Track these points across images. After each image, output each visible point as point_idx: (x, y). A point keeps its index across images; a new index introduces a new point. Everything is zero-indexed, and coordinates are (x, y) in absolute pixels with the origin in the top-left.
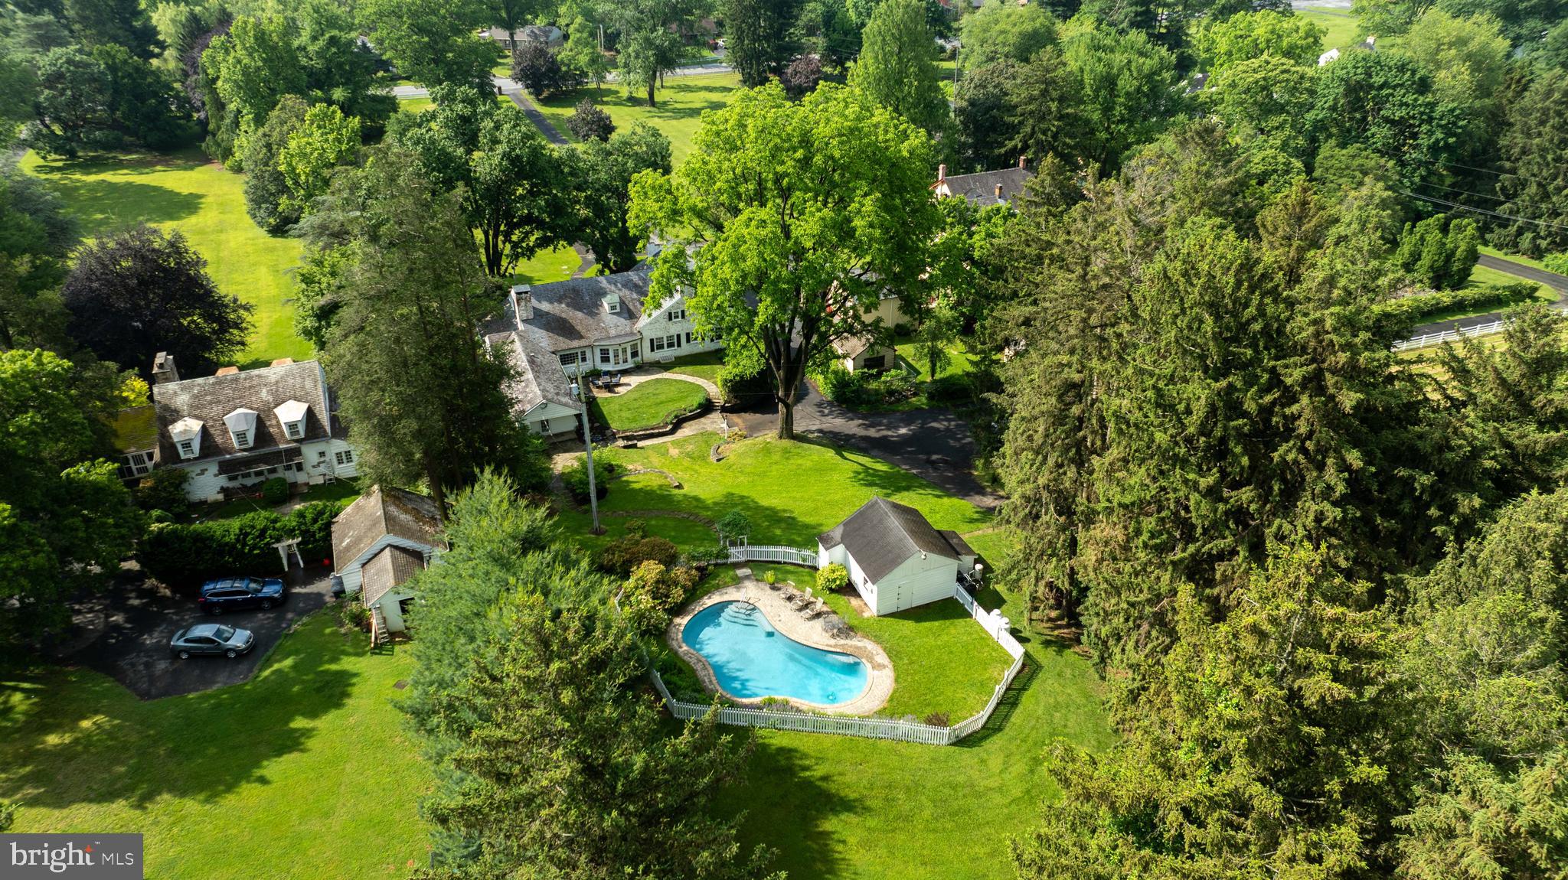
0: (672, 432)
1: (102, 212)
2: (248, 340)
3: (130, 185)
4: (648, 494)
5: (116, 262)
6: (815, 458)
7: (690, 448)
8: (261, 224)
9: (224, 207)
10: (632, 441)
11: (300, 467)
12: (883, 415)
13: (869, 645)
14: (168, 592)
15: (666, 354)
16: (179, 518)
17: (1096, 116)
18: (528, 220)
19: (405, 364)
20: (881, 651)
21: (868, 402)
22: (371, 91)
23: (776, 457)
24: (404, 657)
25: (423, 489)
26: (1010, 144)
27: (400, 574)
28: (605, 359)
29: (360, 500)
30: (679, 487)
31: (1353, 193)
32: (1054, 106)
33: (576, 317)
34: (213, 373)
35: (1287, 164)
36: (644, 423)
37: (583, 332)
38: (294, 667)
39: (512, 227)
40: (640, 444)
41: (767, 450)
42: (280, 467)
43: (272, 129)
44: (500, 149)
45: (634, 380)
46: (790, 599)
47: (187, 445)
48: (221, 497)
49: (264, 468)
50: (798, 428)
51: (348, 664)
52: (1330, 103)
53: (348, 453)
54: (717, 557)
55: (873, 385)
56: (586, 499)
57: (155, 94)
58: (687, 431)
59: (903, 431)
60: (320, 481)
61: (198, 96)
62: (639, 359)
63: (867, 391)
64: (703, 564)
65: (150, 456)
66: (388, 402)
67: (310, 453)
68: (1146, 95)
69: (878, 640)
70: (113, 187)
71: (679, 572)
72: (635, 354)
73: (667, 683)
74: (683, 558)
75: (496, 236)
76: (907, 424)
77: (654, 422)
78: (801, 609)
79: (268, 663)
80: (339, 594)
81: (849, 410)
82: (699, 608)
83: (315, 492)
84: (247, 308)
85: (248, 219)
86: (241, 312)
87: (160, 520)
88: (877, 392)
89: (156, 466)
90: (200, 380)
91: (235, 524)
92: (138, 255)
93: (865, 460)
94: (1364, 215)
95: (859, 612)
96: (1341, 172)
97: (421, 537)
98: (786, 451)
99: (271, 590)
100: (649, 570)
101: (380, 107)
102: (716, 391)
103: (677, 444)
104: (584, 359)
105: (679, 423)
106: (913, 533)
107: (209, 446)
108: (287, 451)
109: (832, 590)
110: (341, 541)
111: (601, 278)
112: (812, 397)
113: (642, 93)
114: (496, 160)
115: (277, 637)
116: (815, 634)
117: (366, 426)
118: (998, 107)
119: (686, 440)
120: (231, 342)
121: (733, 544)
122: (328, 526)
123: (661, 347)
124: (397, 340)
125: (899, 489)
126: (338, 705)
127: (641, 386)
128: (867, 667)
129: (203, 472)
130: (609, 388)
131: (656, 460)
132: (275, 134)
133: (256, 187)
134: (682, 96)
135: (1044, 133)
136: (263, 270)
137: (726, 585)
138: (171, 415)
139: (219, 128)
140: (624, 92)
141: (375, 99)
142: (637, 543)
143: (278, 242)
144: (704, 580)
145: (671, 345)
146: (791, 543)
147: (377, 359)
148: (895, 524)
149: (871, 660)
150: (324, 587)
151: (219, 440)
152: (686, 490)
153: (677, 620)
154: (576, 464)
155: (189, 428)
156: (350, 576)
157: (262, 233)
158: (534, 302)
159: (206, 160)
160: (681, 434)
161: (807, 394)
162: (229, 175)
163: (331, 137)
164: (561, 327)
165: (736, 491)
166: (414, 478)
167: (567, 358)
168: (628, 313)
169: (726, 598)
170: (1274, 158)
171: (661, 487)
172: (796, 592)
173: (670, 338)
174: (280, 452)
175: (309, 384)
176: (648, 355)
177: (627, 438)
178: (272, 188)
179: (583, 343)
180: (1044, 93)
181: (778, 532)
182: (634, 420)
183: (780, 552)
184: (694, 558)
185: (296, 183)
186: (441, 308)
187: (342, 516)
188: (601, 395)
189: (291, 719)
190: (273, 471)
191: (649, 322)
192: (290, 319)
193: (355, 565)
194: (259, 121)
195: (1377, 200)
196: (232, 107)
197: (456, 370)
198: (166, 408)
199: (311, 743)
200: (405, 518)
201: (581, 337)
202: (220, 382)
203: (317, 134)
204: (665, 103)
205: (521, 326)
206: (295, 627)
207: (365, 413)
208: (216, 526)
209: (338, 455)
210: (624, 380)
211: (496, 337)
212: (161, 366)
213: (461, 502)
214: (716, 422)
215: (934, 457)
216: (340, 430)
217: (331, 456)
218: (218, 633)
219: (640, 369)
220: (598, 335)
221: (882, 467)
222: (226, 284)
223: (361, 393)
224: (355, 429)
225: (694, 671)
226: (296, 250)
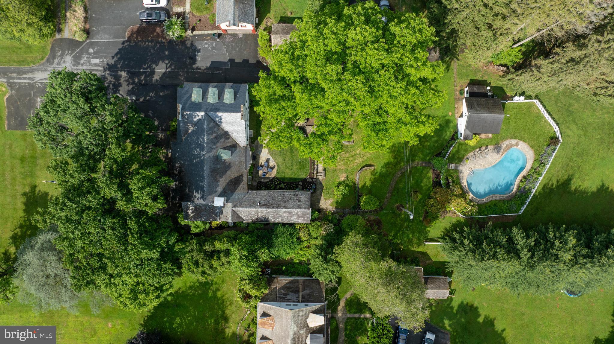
13: (507, 142)
20: (511, 140)
33: (230, 175)
37: (239, 174)
45: (264, 155)
69: (505, 139)
82: (467, 188)
126: (476, 308)
127: (269, 152)
149: (513, 145)
164: (234, 184)
168: (232, 147)
179: (246, 175)
188: (275, 175)
201: (242, 175)
220: (242, 167)
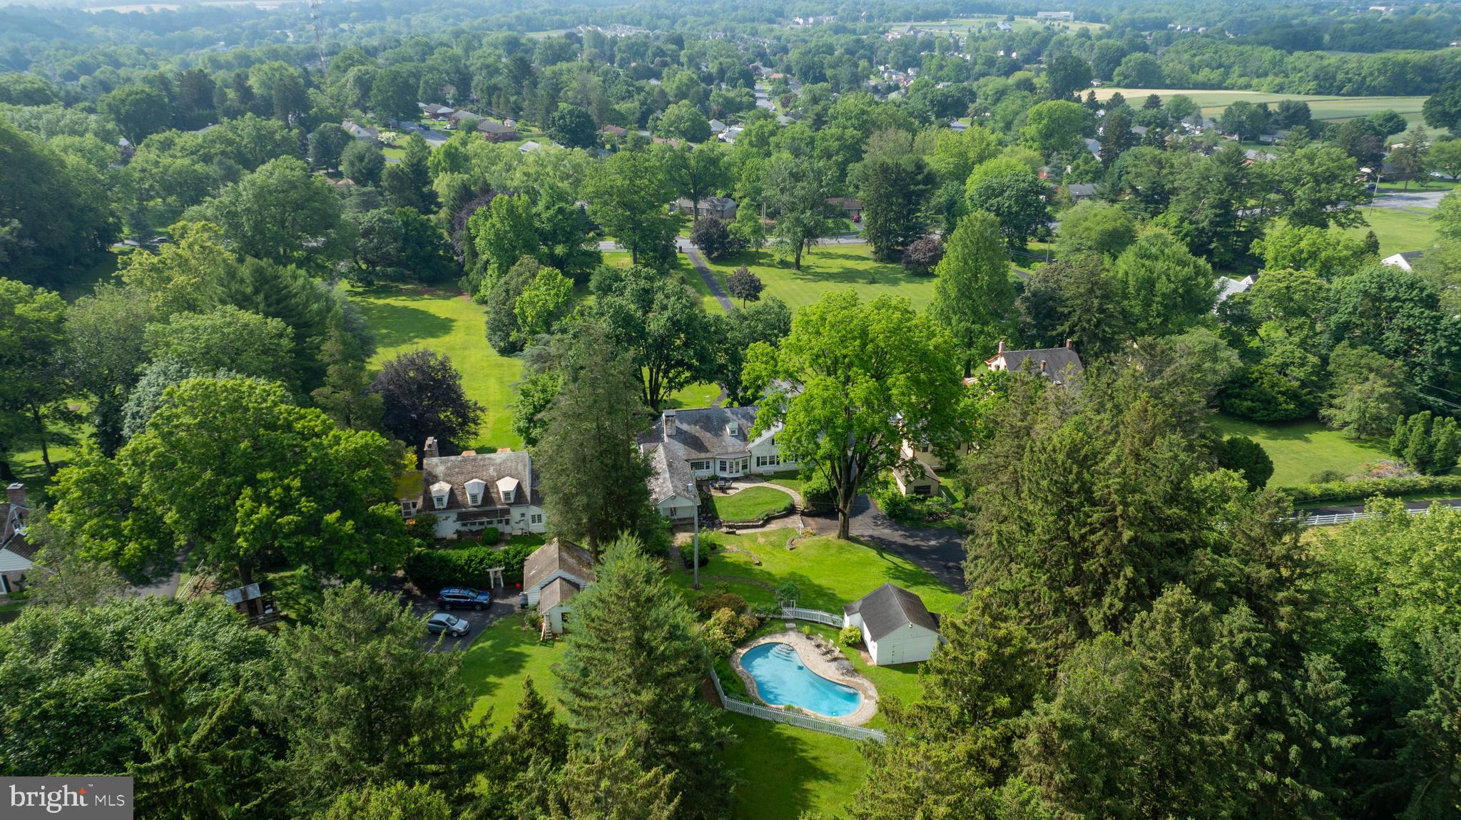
0: (763, 526)
1: (386, 328)
2: (481, 432)
3: (405, 308)
4: (736, 567)
5: (406, 372)
6: (861, 555)
7: (773, 539)
8: (494, 346)
9: (469, 330)
10: (733, 529)
11: (507, 522)
12: (921, 530)
13: (866, 683)
14: (418, 593)
15: (768, 469)
16: (430, 546)
17: (1137, 310)
18: (680, 363)
19: (584, 460)
20: (873, 687)
21: (912, 519)
22: (584, 246)
23: (832, 551)
24: (561, 648)
25: (585, 544)
26: (1060, 329)
27: (564, 595)
28: (723, 469)
29: (545, 547)
30: (759, 564)
31: (1357, 387)
32: (1096, 302)
33: (706, 437)
34: (459, 454)
35: (1303, 358)
36: (744, 517)
37: (709, 447)
38: (492, 647)
39: (670, 367)
40: (738, 532)
41: (827, 546)
42: (495, 520)
43: (512, 278)
44: (667, 314)
45: (742, 486)
46: (818, 646)
47: (440, 499)
48: (455, 536)
49: (485, 520)
50: (853, 532)
51: (524, 649)
52: (1350, 309)
53: (539, 516)
54: (774, 612)
55: (918, 507)
56: (692, 566)
57: (431, 243)
58: (773, 526)
59: (933, 543)
60: (519, 533)
61: (462, 246)
62: (747, 471)
63: (913, 511)
64: (762, 615)
65: (414, 505)
66: (568, 483)
67: (515, 513)
68: (1181, 296)
69: (873, 681)
70: (394, 310)
71: (744, 618)
72: (745, 467)
73: (724, 687)
74: (749, 610)
75: (657, 373)
76: (937, 538)
77: (750, 518)
78: (825, 654)
79: (476, 642)
80: (524, 606)
81: (897, 523)
82: (755, 644)
83: (515, 539)
84: (482, 410)
85: (486, 341)
86: (479, 412)
87: (419, 546)
88: (920, 512)
89: (419, 511)
90: (453, 458)
91: (465, 554)
92: (419, 369)
93: (898, 561)
94: (1363, 406)
95: (865, 661)
96: (1350, 368)
97: (580, 575)
98: (841, 548)
99: (483, 599)
100: (725, 614)
101: (588, 260)
102: (799, 500)
103: (764, 535)
104: (708, 467)
105: (769, 519)
106: (908, 611)
107: (453, 501)
108: (501, 510)
109: (849, 645)
110: (529, 571)
111: (727, 410)
112: (871, 512)
113: (791, 259)
114: (662, 322)
115: (483, 628)
116: (831, 671)
117: (556, 498)
118: (1051, 298)
119: (772, 533)
120: (468, 432)
121: (787, 605)
122: (523, 561)
123: (764, 463)
124: (581, 445)
125: (917, 584)
126: (516, 672)
127: (746, 490)
128: (862, 696)
129: (447, 518)
130: (723, 489)
131: (747, 544)
132: (513, 283)
133: (495, 320)
134: (823, 262)
135: (1089, 321)
136: (493, 380)
137: (776, 632)
138: (433, 479)
139: (471, 270)
140: (777, 257)
141: (586, 253)
142: (720, 596)
143: (505, 360)
144: (762, 626)
145: (772, 463)
146: (828, 610)
147: (568, 455)
148: (897, 603)
149: (865, 692)
150: (515, 601)
151: (460, 498)
152: (764, 567)
153: (739, 650)
154: (689, 540)
155: (440, 488)
156: (533, 594)
157: (494, 353)
158: (677, 423)
159: (459, 293)
160: (769, 528)
161: (868, 508)
162: (475, 305)
163: (552, 292)
164: (694, 443)
165: (799, 572)
166: (580, 536)
167: (696, 465)
168: (742, 435)
169: (774, 640)
170: (1292, 352)
171: (746, 563)
172: (823, 643)
173: (772, 457)
174: (496, 511)
175: (520, 467)
176: (754, 468)
177: (730, 527)
178: (506, 320)
179: (708, 455)
180: (1091, 291)
181: (821, 602)
182: (737, 514)
183: (819, 615)
184: (758, 611)
185: (525, 322)
186: (611, 426)
187: (532, 556)
188: (716, 494)
189: (486, 675)
190: (490, 523)
191: (758, 444)
192: (508, 418)
193: (536, 588)
194: (503, 270)
195: (1376, 395)
196: (485, 257)
197: (615, 467)
198: (430, 474)
199: (497, 692)
200: (571, 561)
201: (707, 451)
202: (465, 460)
203: (543, 289)
204: (808, 267)
205: (666, 439)
206: (495, 623)
207: (555, 490)
208: (453, 554)
209: (533, 517)
210: (734, 485)
211: (648, 445)
212: (430, 446)
213: (609, 551)
214: (796, 522)
215: (951, 564)
216: (537, 499)
217: (528, 517)
218: (448, 620)
219: (747, 478)
220: (719, 450)
221: (909, 567)
222: (471, 391)
223: (554, 476)
224: (548, 499)
225: (743, 683)
226: (517, 366)
